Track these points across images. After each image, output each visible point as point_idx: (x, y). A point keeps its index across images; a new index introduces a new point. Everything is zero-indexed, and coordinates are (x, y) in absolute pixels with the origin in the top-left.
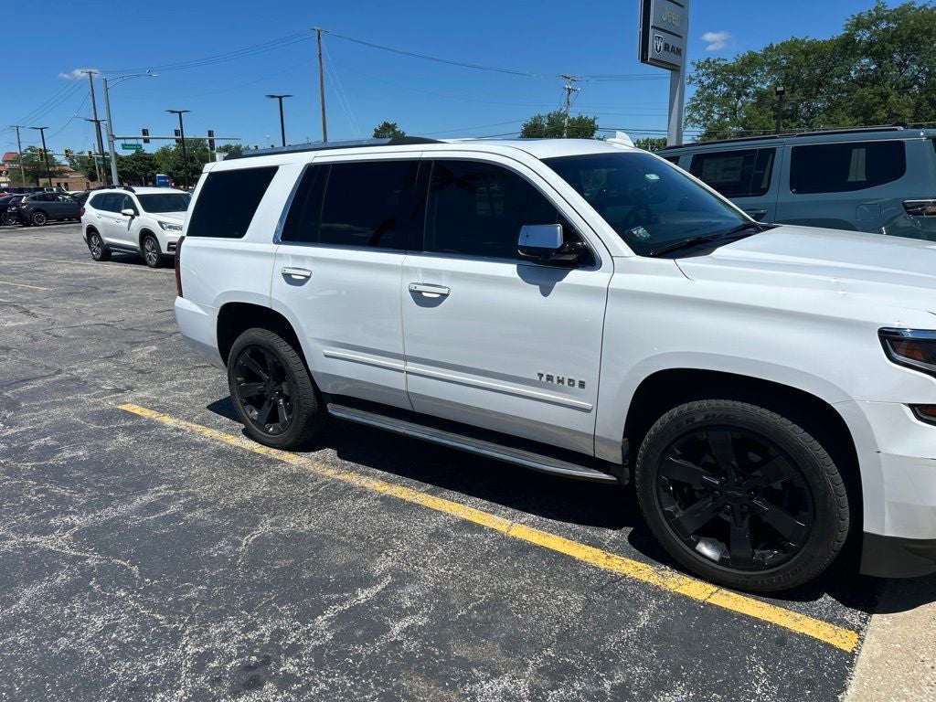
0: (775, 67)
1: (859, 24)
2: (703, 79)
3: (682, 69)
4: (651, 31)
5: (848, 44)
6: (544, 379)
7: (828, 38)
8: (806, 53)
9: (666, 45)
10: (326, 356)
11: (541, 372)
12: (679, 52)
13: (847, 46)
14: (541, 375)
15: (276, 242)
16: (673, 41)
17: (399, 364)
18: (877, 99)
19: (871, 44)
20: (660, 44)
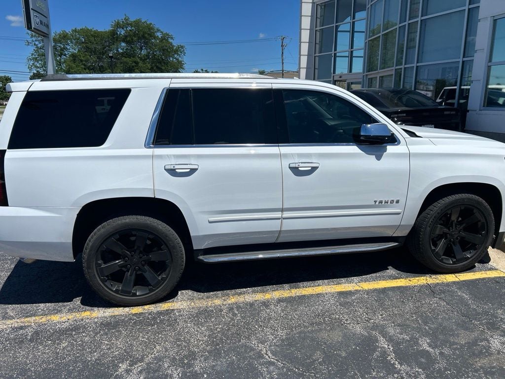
0: (78, 42)
1: (118, 25)
2: (37, 43)
3: (50, 36)
4: (31, 11)
5: (114, 35)
6: (377, 203)
7: (103, 30)
8: (94, 36)
9: (41, 21)
10: (210, 222)
11: (376, 200)
12: (47, 26)
13: (113, 37)
14: (375, 202)
15: (147, 146)
16: (44, 20)
17: (278, 215)
18: (134, 64)
19: (126, 37)
20: (38, 20)
